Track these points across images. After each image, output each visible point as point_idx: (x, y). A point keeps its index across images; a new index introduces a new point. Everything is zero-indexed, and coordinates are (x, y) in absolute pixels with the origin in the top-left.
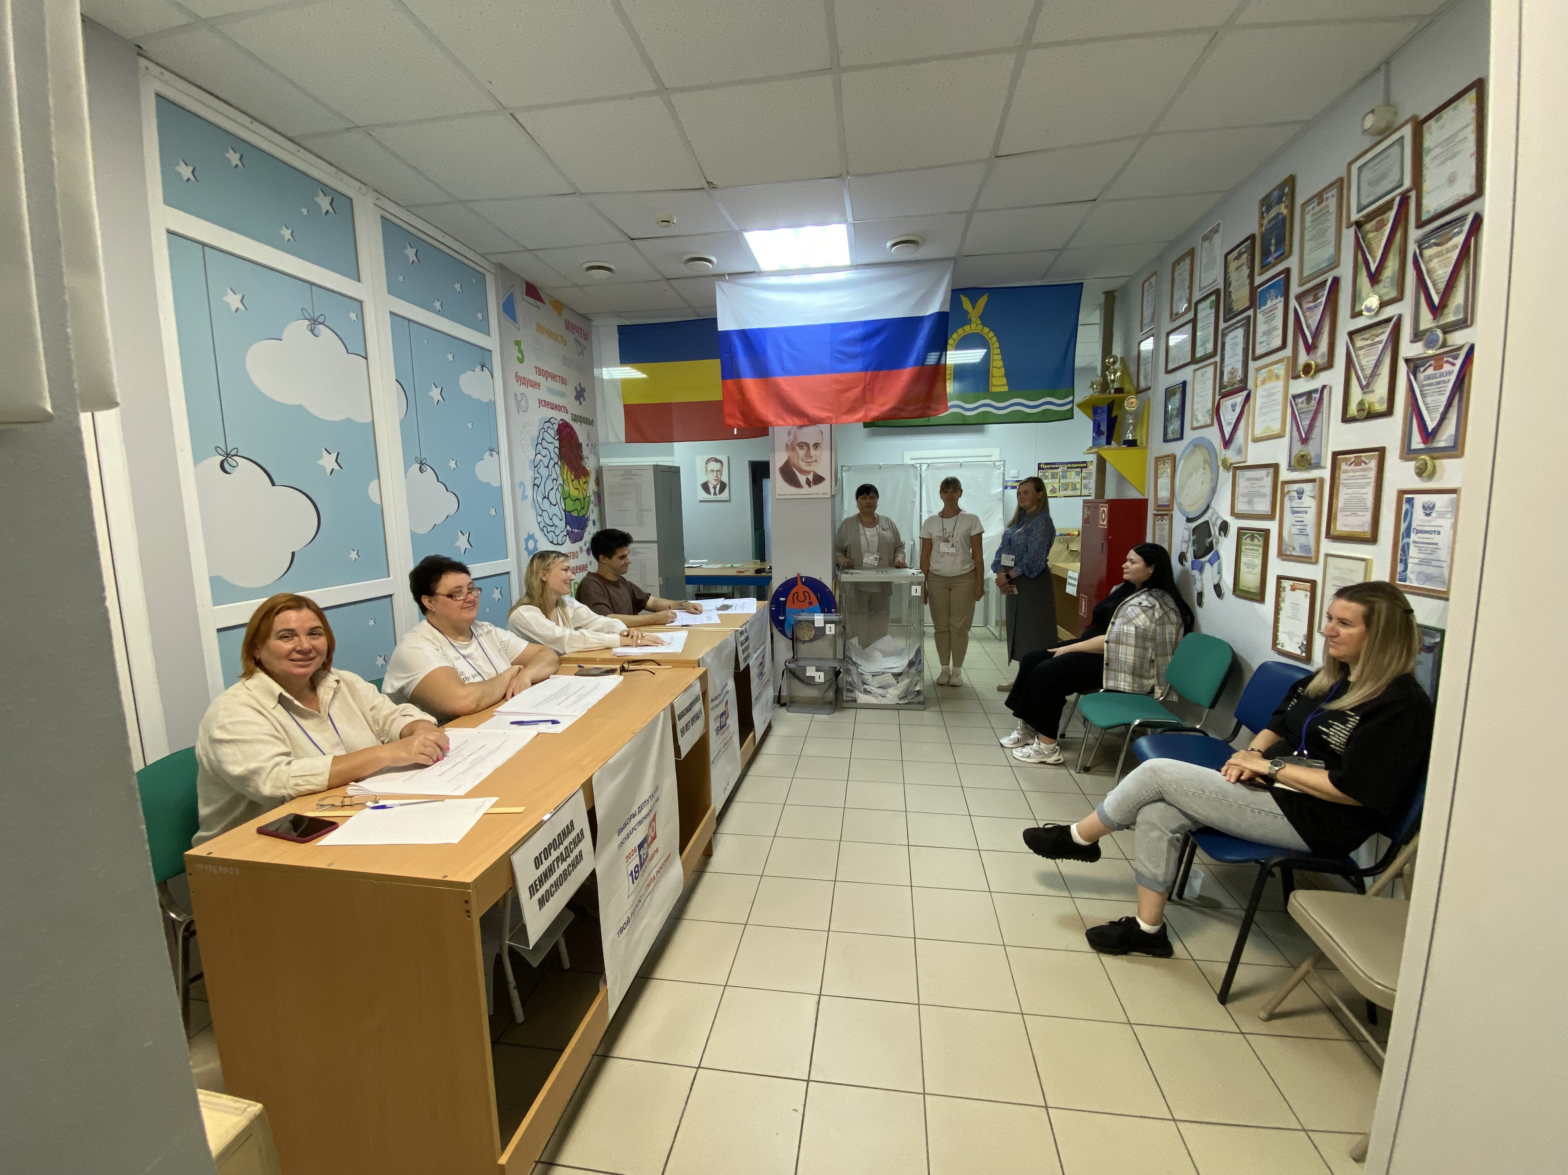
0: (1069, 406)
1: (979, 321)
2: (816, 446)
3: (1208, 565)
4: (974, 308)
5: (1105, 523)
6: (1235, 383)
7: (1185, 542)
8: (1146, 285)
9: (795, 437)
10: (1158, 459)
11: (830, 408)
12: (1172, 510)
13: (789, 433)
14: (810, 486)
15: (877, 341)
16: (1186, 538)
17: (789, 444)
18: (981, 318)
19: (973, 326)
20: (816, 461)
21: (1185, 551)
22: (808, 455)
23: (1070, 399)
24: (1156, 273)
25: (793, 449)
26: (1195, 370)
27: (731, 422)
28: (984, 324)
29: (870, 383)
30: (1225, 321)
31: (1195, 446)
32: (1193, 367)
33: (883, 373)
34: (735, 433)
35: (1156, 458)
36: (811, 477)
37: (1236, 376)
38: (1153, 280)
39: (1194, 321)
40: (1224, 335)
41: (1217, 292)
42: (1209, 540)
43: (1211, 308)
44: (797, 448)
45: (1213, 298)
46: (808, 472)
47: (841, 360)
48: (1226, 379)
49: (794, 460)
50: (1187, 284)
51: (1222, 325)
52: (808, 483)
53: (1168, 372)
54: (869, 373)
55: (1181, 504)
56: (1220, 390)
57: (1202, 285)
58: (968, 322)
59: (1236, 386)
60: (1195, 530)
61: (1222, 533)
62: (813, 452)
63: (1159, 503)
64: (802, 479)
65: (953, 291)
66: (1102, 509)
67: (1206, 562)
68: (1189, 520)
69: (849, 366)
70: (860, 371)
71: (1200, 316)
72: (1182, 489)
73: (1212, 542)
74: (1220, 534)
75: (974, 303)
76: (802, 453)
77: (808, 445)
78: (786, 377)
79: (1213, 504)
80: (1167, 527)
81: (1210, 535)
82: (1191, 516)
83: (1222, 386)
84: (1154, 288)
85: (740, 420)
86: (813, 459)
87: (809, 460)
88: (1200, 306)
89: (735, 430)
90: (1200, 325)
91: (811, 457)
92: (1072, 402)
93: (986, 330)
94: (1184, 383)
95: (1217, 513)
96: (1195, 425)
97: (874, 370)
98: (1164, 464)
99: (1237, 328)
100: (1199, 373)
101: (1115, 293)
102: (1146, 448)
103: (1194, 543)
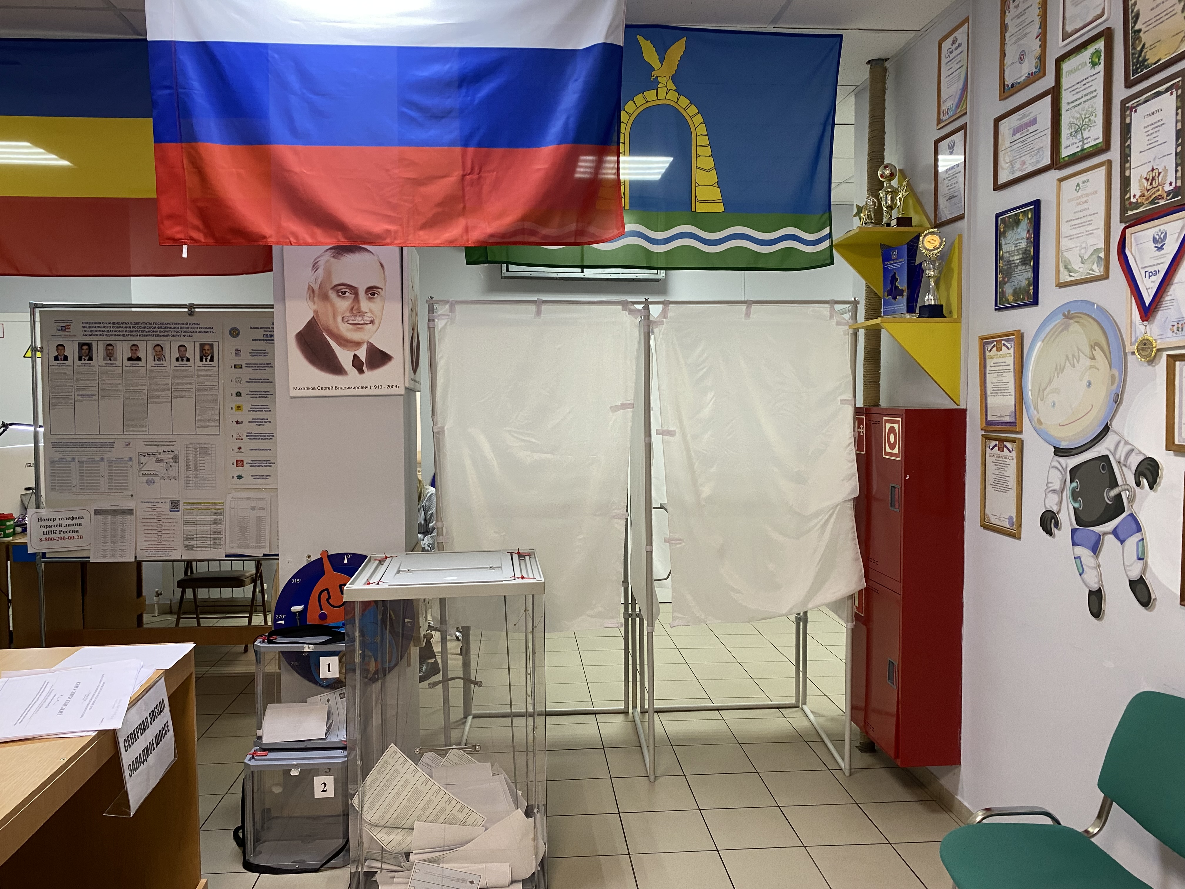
0: (826, 244)
1: (671, 85)
2: (372, 291)
3: (1110, 541)
4: (661, 61)
5: (896, 451)
6: (1160, 197)
7: (1054, 491)
8: (947, 45)
9: (328, 274)
10: (985, 342)
11: (391, 213)
12: (1021, 432)
13: (315, 266)
14: (361, 371)
15: (486, 89)
16: (1057, 486)
17: (316, 287)
18: (674, 78)
19: (662, 92)
20: (372, 322)
21: (1055, 509)
22: (355, 310)
23: (827, 231)
24: (967, 20)
25: (325, 297)
26: (1061, 180)
27: (175, 231)
28: (680, 92)
29: (473, 168)
30: (1129, 84)
31: (1068, 317)
32: (1055, 175)
33: (498, 152)
34: (185, 255)
35: (982, 339)
36: (362, 354)
37: (1162, 185)
38: (961, 35)
39: (1055, 93)
40: (1126, 109)
41: (1107, 35)
42: (1113, 493)
43: (1094, 64)
44: (332, 295)
45: (1100, 45)
46: (358, 344)
47: (413, 120)
48: (1135, 190)
49: (326, 320)
50: (1035, 29)
51: (1120, 92)
52: (357, 364)
53: (998, 187)
54: (471, 150)
55: (1040, 422)
56: (1123, 209)
57: (1069, 29)
58: (654, 85)
59: (1162, 202)
60: (1074, 472)
61: (1144, 482)
62: (365, 305)
63: (990, 418)
64: (345, 357)
65: (627, 26)
66: (888, 426)
67: (1105, 534)
68: (1060, 452)
69: (433, 132)
70: (452, 144)
71: (1065, 83)
72: (1041, 392)
73: (1119, 496)
74: (1138, 484)
75: (662, 53)
76: (343, 305)
77: (354, 290)
78: (299, 147)
79: (1115, 425)
80: (1013, 463)
81: (1114, 484)
82: (1064, 445)
83: (1124, 207)
84: (964, 47)
85: (198, 229)
86: (367, 319)
87: (359, 320)
88: (1066, 66)
89: (185, 248)
90: (1066, 97)
91: (360, 313)
92: (830, 236)
93: (684, 101)
94: (1037, 204)
95: (1127, 443)
96: (1065, 277)
97: (479, 145)
98: (999, 349)
99: (1159, 94)
100: (1069, 185)
101: (887, 64)
102: (959, 320)
103: (1075, 496)
